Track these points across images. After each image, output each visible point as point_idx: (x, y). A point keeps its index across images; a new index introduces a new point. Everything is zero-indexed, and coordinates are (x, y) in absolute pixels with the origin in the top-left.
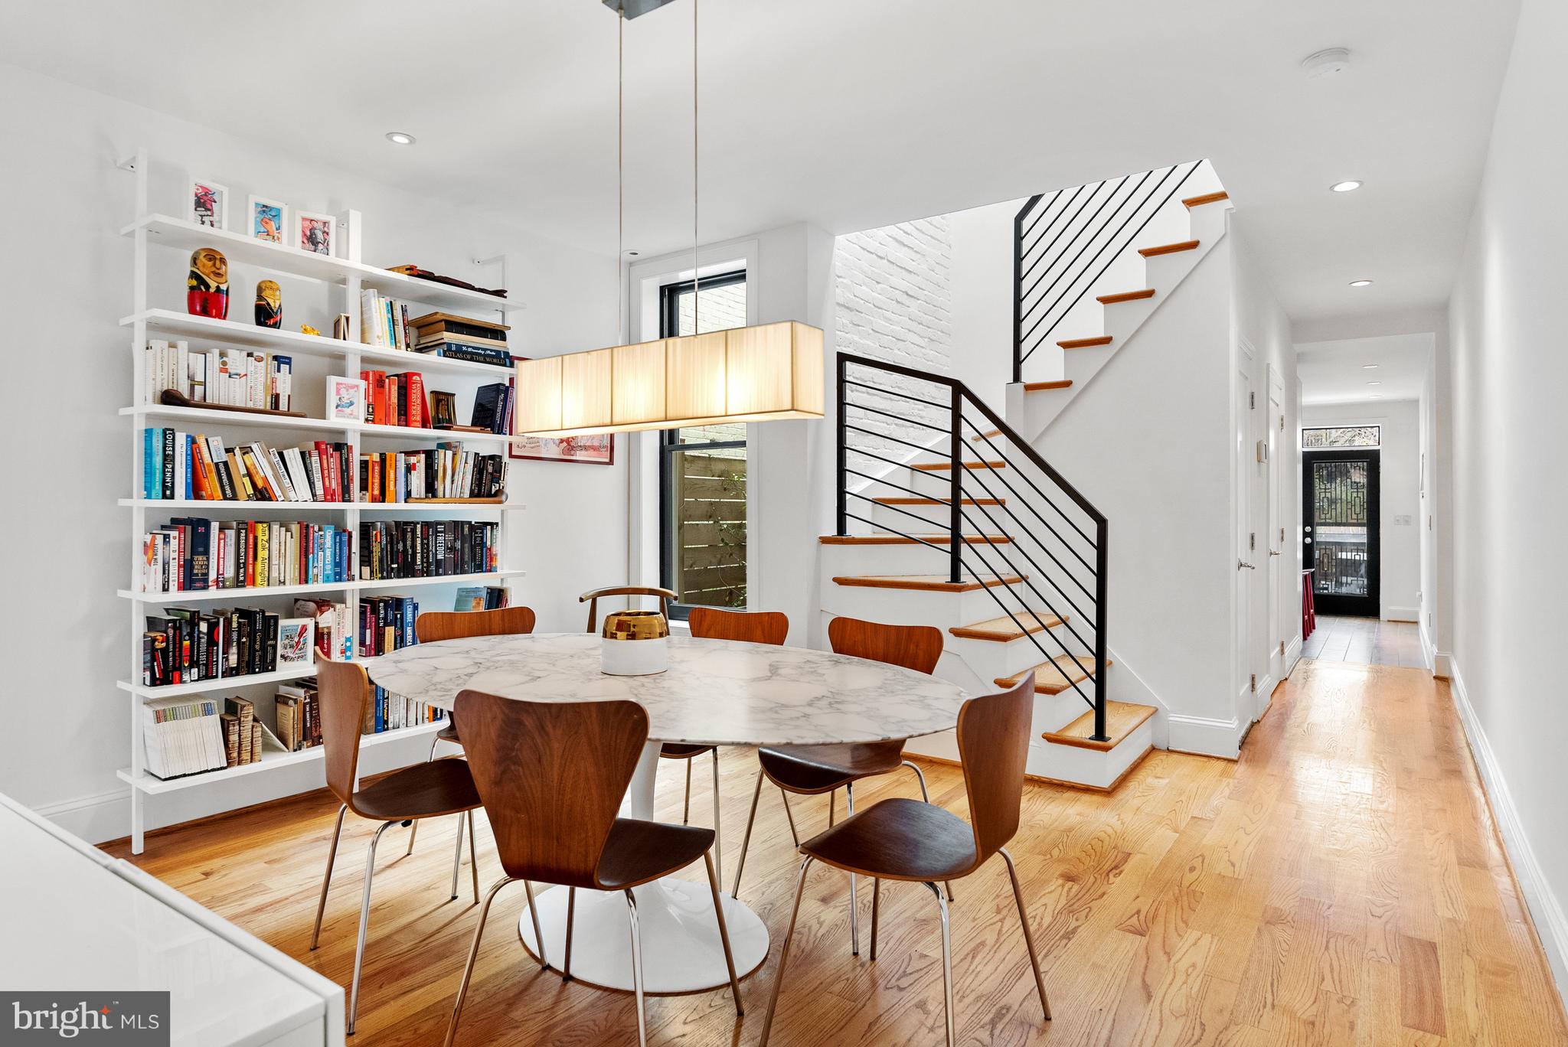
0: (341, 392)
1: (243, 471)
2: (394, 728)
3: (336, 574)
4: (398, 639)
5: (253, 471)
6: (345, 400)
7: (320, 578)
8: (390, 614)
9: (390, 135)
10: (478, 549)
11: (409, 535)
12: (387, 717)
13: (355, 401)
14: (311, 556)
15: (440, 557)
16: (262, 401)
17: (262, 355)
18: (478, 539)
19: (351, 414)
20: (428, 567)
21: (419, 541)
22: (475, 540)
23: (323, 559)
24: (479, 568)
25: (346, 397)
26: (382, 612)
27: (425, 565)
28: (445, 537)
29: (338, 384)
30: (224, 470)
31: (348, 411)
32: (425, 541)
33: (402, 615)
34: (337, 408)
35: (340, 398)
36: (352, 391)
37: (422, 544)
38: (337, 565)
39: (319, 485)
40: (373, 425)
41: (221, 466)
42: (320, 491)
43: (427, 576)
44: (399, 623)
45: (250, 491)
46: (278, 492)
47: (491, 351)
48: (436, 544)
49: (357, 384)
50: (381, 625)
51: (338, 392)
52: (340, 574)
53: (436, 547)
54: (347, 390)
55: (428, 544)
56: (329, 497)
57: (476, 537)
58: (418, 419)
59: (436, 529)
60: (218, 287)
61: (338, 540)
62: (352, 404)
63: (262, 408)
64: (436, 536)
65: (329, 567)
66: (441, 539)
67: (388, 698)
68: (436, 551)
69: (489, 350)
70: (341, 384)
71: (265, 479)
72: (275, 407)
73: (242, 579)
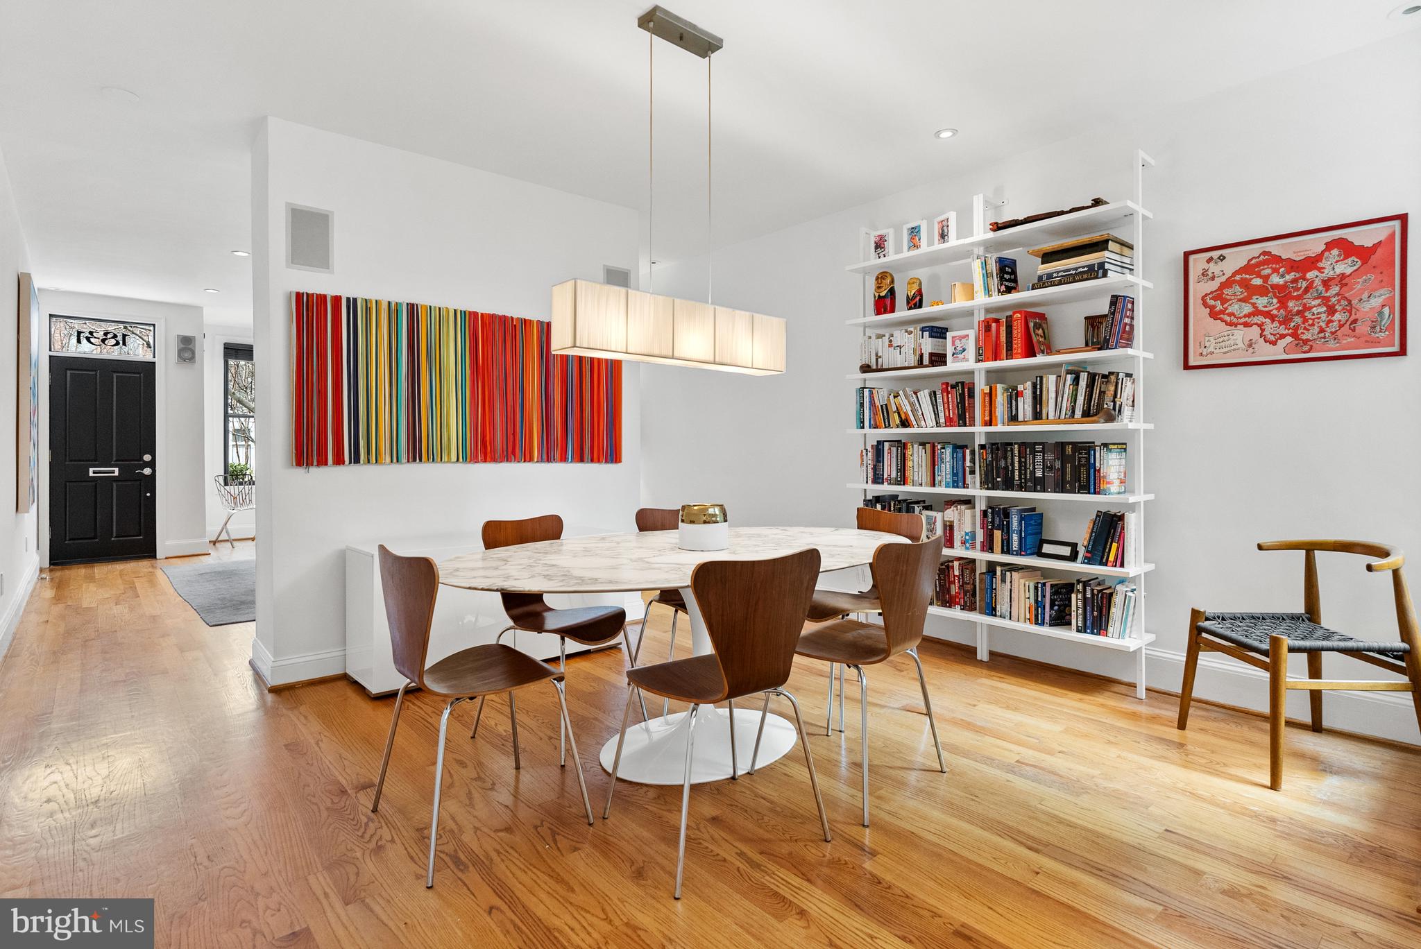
0: (956, 343)
1: (895, 409)
2: (1001, 616)
3: (954, 482)
4: (1005, 542)
5: (900, 409)
6: (959, 349)
7: (943, 483)
8: (997, 519)
9: (938, 134)
10: (1083, 470)
11: (1009, 454)
12: (996, 605)
13: (966, 347)
14: (936, 467)
15: (1039, 474)
16: (912, 360)
17: (912, 329)
18: (1083, 460)
19: (964, 358)
20: (1026, 483)
21: (1016, 459)
22: (1080, 461)
23: (945, 470)
24: (1085, 489)
25: (960, 346)
26: (990, 517)
27: (1023, 481)
28: (1044, 457)
29: (953, 337)
30: (885, 408)
31: (961, 356)
32: (1023, 460)
33: (1008, 522)
34: (953, 355)
35: (955, 348)
36: (964, 341)
37: (1020, 462)
38: (955, 474)
39: (941, 415)
40: (983, 363)
41: (884, 406)
42: (942, 420)
43: (1025, 491)
44: (1005, 529)
45: (898, 421)
46: (914, 423)
47: (1083, 267)
48: (1035, 462)
49: (966, 334)
50: (990, 527)
51: (953, 344)
52: (957, 482)
53: (1034, 466)
54: (960, 340)
55: (1025, 462)
56: (948, 424)
57: (1080, 458)
58: (1020, 351)
59: (1035, 448)
60: (879, 295)
61: (955, 456)
62: (964, 350)
63: (913, 365)
64: (1035, 455)
65: (948, 476)
66: (1039, 458)
67: (995, 589)
68: (1034, 468)
69: (1080, 267)
70: (956, 337)
71: (906, 414)
72: (920, 364)
73: (899, 479)
